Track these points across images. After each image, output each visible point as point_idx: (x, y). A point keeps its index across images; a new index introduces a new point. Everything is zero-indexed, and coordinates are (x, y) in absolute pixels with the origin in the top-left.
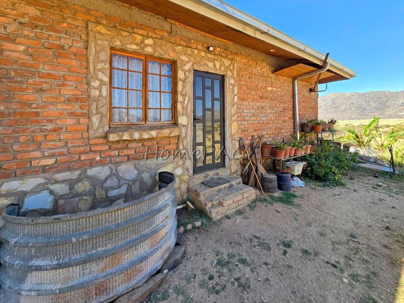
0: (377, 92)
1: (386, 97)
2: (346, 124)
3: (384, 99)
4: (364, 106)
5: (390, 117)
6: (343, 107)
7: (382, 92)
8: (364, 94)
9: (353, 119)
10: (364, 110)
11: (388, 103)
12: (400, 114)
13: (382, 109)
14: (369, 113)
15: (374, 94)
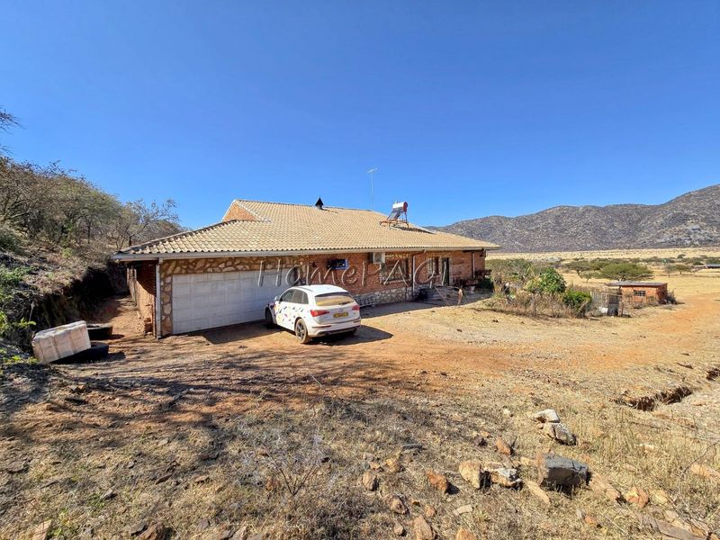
0: (625, 205)
1: (639, 214)
2: (575, 257)
3: (635, 217)
4: (604, 229)
5: (644, 246)
6: (573, 230)
7: (631, 205)
8: (605, 210)
9: (587, 249)
10: (605, 234)
11: (641, 224)
12: (659, 241)
13: (632, 234)
14: (613, 239)
15: (620, 208)
